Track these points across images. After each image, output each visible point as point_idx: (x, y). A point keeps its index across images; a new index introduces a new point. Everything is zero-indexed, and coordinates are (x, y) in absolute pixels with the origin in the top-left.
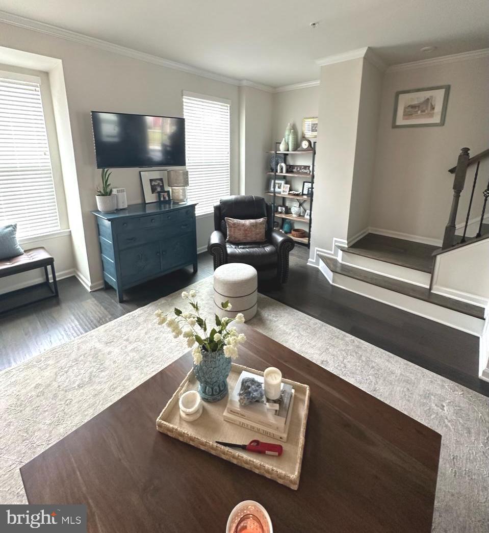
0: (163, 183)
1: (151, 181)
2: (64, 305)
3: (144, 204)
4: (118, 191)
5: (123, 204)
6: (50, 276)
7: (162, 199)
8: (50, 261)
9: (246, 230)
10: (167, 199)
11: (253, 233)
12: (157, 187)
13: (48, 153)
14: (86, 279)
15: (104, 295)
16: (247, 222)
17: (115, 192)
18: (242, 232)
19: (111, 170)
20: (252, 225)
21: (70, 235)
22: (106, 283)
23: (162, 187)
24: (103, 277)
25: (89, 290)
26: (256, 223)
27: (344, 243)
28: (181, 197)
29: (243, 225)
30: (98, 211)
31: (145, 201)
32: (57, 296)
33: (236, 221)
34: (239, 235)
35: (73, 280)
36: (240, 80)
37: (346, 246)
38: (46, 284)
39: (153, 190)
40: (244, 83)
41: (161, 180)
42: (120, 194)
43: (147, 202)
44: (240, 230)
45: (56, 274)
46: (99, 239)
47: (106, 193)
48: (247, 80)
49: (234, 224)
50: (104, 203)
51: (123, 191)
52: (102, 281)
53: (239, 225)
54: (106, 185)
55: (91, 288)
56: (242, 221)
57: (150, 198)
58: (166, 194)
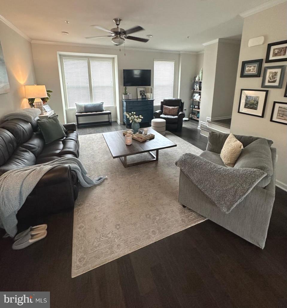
0: (144, 92)
1: (140, 91)
2: (112, 126)
3: (138, 99)
4: (129, 94)
5: (131, 98)
6: (110, 120)
7: (143, 98)
8: (110, 113)
9: (170, 110)
10: (145, 98)
11: (172, 111)
12: (143, 93)
13: (112, 82)
14: (119, 122)
15: (123, 126)
16: (171, 107)
17: (128, 94)
18: (168, 111)
19: (127, 87)
20: (173, 109)
21: (116, 108)
22: (124, 123)
23: (144, 93)
24: (123, 120)
25: (119, 124)
26: (174, 108)
27: (210, 119)
28: (150, 97)
29: (169, 108)
30: (123, 100)
31: (137, 98)
32: (111, 124)
33: (167, 107)
34: (167, 111)
35: (116, 122)
36: (179, 51)
37: (211, 120)
38: (109, 122)
39: (141, 94)
40: (181, 52)
41: (144, 91)
42: (130, 95)
43: (138, 98)
44: (167, 110)
45: (112, 119)
46: (123, 108)
47: (126, 94)
48: (182, 51)
49: (166, 108)
50: (124, 97)
51: (130, 94)
52: (123, 122)
53: (167, 108)
54: (125, 92)
55: (120, 123)
56: (169, 107)
57: (140, 97)
58: (144, 96)
